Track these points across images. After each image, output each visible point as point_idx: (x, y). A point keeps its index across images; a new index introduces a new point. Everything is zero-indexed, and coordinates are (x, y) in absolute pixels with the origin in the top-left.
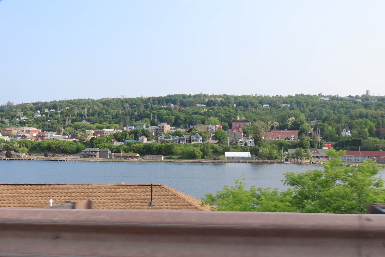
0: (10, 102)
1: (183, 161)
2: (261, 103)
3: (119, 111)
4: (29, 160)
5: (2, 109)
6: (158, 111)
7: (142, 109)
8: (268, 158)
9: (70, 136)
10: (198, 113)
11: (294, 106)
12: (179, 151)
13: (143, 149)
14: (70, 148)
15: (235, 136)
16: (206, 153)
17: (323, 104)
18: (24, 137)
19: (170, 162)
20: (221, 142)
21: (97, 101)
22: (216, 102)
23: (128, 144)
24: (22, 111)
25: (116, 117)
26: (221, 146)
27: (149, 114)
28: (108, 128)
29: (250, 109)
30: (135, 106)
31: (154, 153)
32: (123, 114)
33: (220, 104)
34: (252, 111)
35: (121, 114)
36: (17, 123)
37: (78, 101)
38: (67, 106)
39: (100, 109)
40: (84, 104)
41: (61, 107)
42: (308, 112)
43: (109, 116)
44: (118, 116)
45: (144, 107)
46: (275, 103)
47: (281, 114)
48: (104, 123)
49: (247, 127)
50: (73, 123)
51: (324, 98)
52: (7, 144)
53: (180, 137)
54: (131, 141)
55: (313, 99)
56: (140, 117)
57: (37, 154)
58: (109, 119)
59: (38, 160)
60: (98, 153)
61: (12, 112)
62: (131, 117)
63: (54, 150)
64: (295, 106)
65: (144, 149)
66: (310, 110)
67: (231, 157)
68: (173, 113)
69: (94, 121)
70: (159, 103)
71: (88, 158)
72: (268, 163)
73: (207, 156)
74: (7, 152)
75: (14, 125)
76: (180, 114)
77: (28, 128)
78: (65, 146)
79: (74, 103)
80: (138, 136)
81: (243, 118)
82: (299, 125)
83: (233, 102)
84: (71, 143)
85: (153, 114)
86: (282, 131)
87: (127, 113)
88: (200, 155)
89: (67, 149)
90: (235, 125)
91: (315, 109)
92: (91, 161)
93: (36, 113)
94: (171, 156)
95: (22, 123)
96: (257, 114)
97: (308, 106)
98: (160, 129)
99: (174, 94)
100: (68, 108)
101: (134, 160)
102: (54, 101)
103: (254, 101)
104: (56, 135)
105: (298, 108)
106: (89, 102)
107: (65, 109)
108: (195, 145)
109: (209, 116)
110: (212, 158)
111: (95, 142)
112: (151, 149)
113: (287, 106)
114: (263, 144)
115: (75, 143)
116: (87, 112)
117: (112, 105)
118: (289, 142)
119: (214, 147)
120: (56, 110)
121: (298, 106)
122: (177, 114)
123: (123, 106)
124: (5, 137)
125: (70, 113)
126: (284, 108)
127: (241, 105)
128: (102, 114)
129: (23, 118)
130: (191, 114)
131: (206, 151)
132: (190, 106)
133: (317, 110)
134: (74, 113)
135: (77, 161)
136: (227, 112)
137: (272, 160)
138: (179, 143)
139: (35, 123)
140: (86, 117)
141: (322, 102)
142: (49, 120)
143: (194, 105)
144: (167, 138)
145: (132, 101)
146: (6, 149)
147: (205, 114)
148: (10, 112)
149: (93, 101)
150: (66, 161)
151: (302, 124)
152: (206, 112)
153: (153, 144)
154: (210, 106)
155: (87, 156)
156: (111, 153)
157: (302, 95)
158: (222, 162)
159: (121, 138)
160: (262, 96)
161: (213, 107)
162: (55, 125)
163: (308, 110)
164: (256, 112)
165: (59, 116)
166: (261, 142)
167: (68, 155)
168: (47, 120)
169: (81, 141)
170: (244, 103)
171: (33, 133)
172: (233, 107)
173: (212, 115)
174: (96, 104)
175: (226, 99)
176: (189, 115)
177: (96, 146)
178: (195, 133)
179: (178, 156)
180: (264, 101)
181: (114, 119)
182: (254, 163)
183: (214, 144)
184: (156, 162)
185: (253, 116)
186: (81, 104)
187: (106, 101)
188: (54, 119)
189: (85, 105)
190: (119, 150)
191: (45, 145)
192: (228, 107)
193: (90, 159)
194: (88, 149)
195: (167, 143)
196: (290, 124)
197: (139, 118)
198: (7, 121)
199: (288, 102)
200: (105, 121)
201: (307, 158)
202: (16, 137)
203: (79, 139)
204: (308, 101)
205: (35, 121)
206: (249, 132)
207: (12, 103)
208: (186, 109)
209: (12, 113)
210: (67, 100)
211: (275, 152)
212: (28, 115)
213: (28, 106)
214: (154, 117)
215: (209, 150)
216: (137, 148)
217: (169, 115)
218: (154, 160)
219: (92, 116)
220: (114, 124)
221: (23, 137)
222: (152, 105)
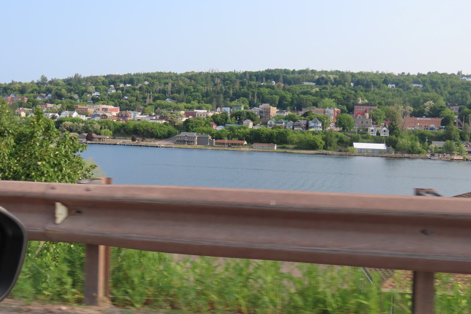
0: (78, 74)
1: (302, 151)
2: (386, 82)
3: (210, 88)
4: (114, 144)
5: (70, 82)
6: (259, 90)
7: (237, 86)
8: (409, 152)
9: (158, 117)
10: (308, 93)
11: (427, 87)
12: (296, 140)
13: (249, 136)
14: (161, 131)
15: (362, 122)
16: (329, 143)
17: (466, 86)
18: (105, 117)
19: (285, 152)
20: (346, 130)
21: (181, 75)
22: (328, 79)
23: (231, 129)
24: (93, 85)
25: (206, 95)
26: (347, 135)
27: (247, 92)
28: (199, 108)
29: (372, 89)
30: (229, 82)
31: (264, 141)
32: (214, 91)
33: (333, 82)
34: (375, 91)
35: (213, 92)
36: (89, 99)
37: (158, 75)
38: (145, 81)
39: (186, 85)
40: (165, 79)
41: (139, 81)
42: (446, 95)
43: (198, 94)
44: (209, 94)
45: (240, 84)
46: (403, 83)
47: (413, 97)
48: (192, 102)
49: (376, 113)
50: (155, 101)
51: (466, 78)
52: (86, 124)
53: (294, 122)
54: (234, 126)
55: (452, 79)
56: (236, 96)
57: (122, 138)
58: (198, 98)
59: (125, 145)
60: (196, 139)
61: (81, 86)
62: (225, 96)
63: (141, 134)
64: (429, 87)
65: (252, 136)
66: (449, 92)
67: (361, 149)
68: (276, 92)
69: (181, 99)
70: (257, 80)
71: (184, 144)
72: (409, 158)
73: (331, 146)
74: (87, 134)
75: (85, 102)
76: (285, 93)
77: (105, 106)
78: (154, 128)
79: (153, 77)
80: (243, 119)
81: (365, 100)
82: (440, 111)
83: (350, 80)
84: (161, 125)
85: (252, 93)
86: (418, 119)
87: (220, 91)
88: (322, 146)
89: (157, 132)
90: (357, 109)
91: (455, 91)
92: (189, 148)
93: (110, 88)
94: (285, 145)
95: (95, 100)
96: (382, 96)
97: (445, 88)
98: (265, 112)
99: (274, 69)
100: (146, 83)
101: (242, 149)
102: (128, 74)
103: (376, 79)
104: (140, 115)
105: (432, 89)
106: (171, 76)
107: (143, 84)
108: (314, 133)
109: (322, 97)
110: (337, 149)
111: (191, 125)
112: (259, 136)
113: (419, 87)
114: (401, 134)
115: (166, 126)
116: (171, 88)
117: (200, 81)
118: (433, 133)
119: (338, 135)
120: (132, 85)
121: (433, 87)
122: (281, 93)
123: (214, 82)
124: (82, 116)
125: (151, 88)
126: (416, 90)
127: (360, 85)
128: (190, 91)
129: (95, 94)
130: (300, 94)
131: (330, 140)
132: (295, 84)
133: (459, 93)
134: (155, 89)
135: (172, 148)
136: (344, 92)
137: (414, 155)
138: (293, 129)
139: (111, 100)
140: (170, 95)
141: (464, 83)
142: (126, 97)
143: (301, 83)
144: (278, 123)
145: (224, 76)
146: (85, 130)
147: (316, 94)
148: (79, 87)
149: (176, 75)
150: (160, 147)
151: (443, 110)
152: (318, 92)
153: (263, 130)
154: (321, 84)
155: (184, 142)
156: (211, 139)
157: (436, 73)
158: (352, 155)
159: (221, 121)
160: (384, 74)
161: (325, 86)
162: (134, 104)
163: (446, 92)
164: (381, 93)
165: (138, 92)
166: (398, 131)
167: (158, 141)
168: (123, 97)
169: (172, 124)
170: (364, 81)
171: (112, 112)
172: (350, 87)
173: (326, 96)
174: (181, 78)
175: (341, 76)
176: (296, 95)
177: (192, 130)
178: (313, 118)
179: (294, 146)
180: (390, 80)
181: (204, 98)
182: (392, 157)
183: (338, 133)
184: (268, 151)
185: (378, 99)
186: (162, 78)
187: (192, 75)
188: (133, 96)
189: (167, 80)
190: (220, 135)
191: (131, 127)
192: (344, 86)
193: (186, 146)
194: (183, 134)
195: (280, 129)
196: (427, 109)
197: (234, 97)
198: (76, 96)
199: (420, 82)
200: (194, 100)
201: (459, 153)
202: (94, 116)
203: (170, 121)
204: (446, 81)
205: (109, 98)
206: (379, 118)
207: (81, 75)
208: (292, 88)
209: (81, 88)
210: (144, 73)
211: (418, 144)
212: (101, 90)
213: (100, 79)
214: (253, 96)
215: (333, 140)
216: (242, 134)
217: (271, 95)
218: (266, 150)
219: (177, 93)
220: (205, 104)
221: (103, 117)
222: (248, 82)
